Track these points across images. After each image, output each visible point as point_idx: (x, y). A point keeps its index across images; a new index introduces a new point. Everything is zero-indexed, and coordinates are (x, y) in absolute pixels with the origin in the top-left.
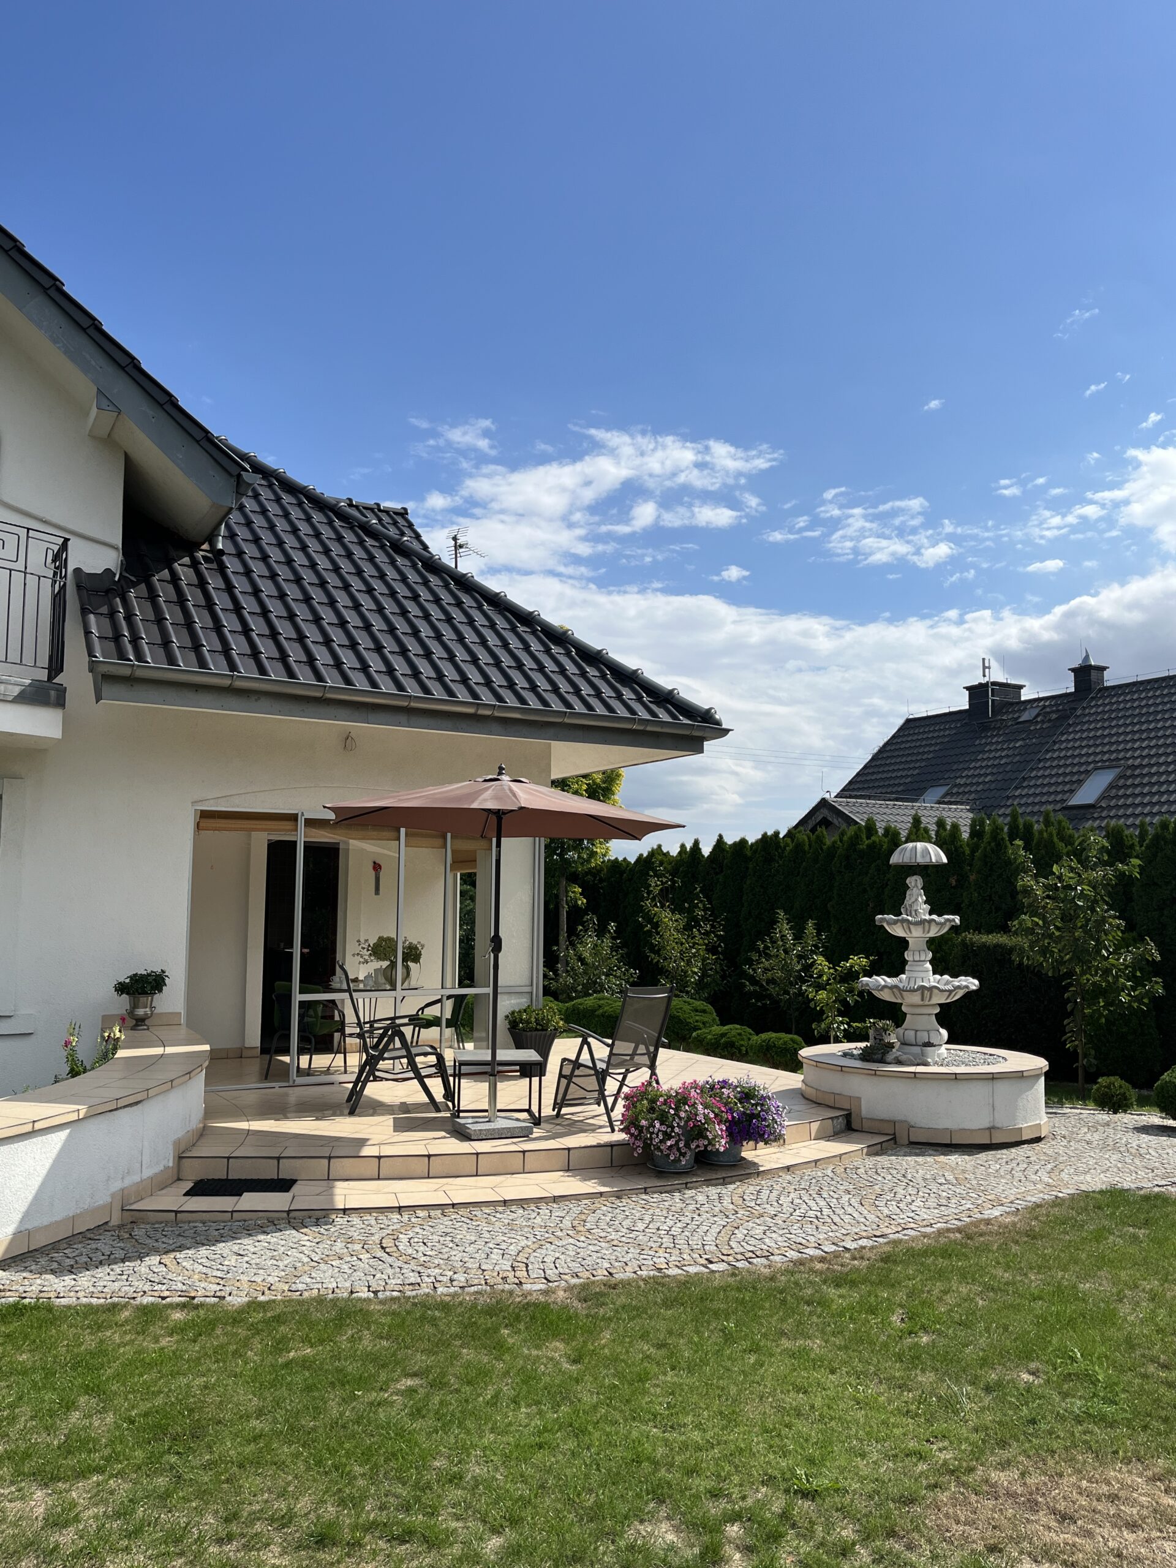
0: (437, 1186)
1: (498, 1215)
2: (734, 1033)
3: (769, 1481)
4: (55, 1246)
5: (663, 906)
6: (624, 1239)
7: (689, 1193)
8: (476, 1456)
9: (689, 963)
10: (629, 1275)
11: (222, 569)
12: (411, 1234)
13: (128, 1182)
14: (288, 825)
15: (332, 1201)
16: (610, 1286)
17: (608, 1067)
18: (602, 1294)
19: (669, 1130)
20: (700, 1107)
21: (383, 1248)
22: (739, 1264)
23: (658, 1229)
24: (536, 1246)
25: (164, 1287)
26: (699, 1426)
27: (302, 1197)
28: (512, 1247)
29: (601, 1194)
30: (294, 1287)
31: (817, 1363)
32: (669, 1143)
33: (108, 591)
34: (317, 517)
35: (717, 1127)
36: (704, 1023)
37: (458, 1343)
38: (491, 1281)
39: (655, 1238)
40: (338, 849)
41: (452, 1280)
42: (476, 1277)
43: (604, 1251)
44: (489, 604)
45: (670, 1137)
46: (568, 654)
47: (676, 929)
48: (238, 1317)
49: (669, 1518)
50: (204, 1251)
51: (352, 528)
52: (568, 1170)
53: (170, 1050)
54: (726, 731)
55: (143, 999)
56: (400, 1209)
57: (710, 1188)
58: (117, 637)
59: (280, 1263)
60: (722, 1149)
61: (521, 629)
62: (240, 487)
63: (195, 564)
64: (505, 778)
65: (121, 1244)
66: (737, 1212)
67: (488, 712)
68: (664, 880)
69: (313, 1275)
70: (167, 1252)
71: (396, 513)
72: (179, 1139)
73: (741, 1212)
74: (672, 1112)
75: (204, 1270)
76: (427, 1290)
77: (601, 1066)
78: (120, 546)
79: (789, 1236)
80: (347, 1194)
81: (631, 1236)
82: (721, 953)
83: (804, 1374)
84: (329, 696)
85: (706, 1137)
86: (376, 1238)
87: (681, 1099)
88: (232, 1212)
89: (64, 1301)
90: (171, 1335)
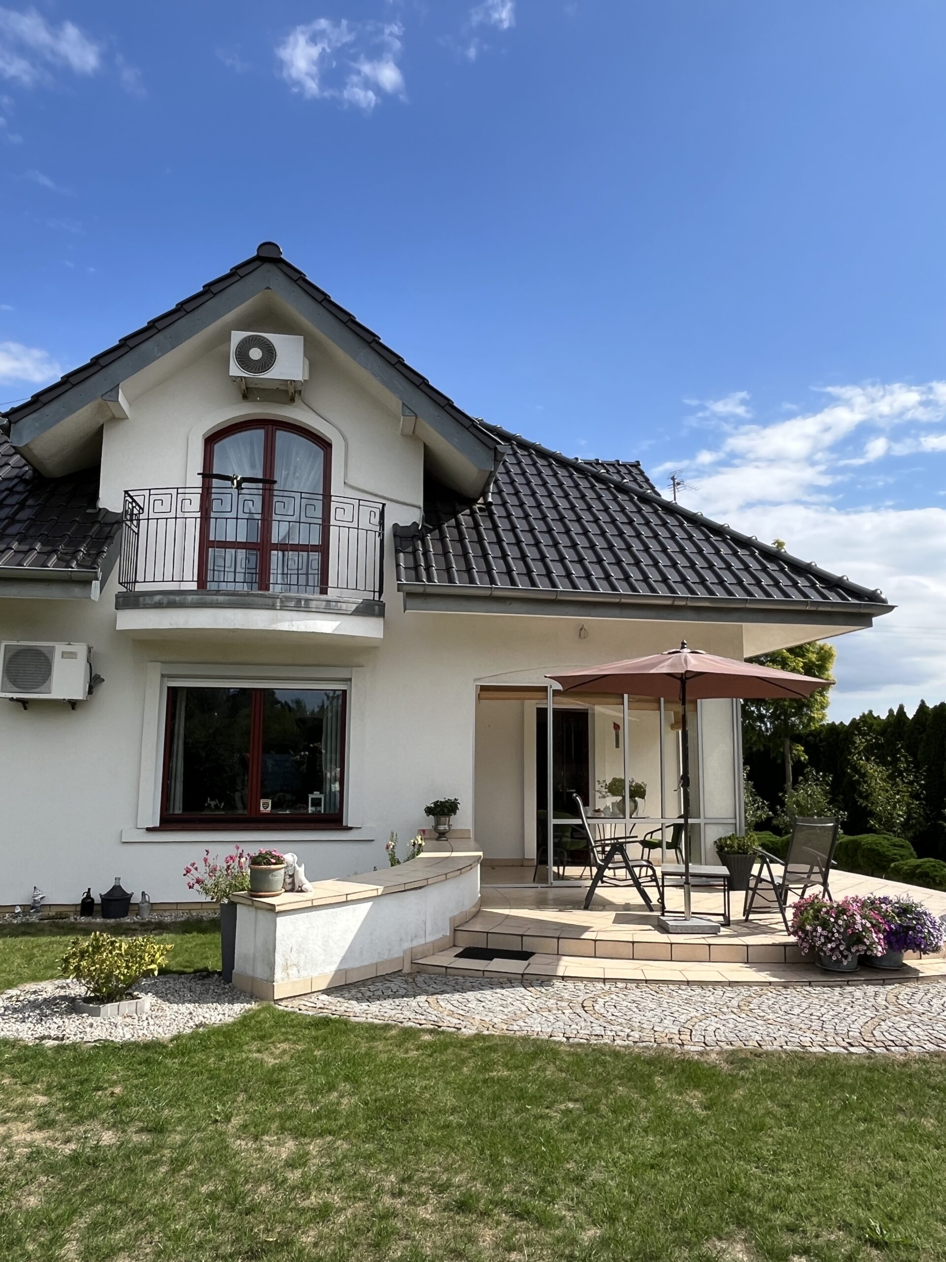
0: (637, 966)
1: (680, 991)
2: (928, 865)
3: (845, 1226)
4: (364, 983)
5: (868, 760)
6: (779, 1019)
7: (849, 989)
8: (600, 1166)
9: (894, 807)
10: (776, 1046)
11: (491, 515)
12: (607, 999)
13: (415, 944)
14: (541, 694)
15: (556, 970)
16: (755, 1055)
17: (784, 881)
18: (746, 1060)
19: (830, 935)
20: (858, 918)
21: (583, 1007)
22: (877, 1050)
23: (811, 1015)
24: (704, 1017)
25: (423, 1017)
26: (796, 1173)
27: (535, 965)
28: (683, 1016)
29: (770, 983)
30: (511, 1028)
31: (925, 1138)
32: (829, 946)
33: (414, 536)
34: (561, 472)
35: (874, 935)
36: (901, 856)
37: (617, 1082)
38: (658, 1040)
39: (806, 1022)
40: (587, 714)
41: (628, 1036)
42: (648, 1035)
43: (759, 1027)
44: (688, 522)
45: (831, 941)
46: (752, 555)
47: (881, 779)
48: (466, 1043)
49: (745, 1240)
50: (457, 996)
51: (586, 478)
52: (747, 963)
53: (455, 854)
54: (892, 608)
55: (443, 819)
56: (604, 980)
57: (869, 987)
58: (416, 567)
59: (505, 1010)
60: (879, 955)
61: (713, 538)
62: (497, 457)
63: (473, 514)
64: (686, 650)
65: (405, 986)
66: (887, 1008)
67: (683, 603)
68: (868, 738)
69: (527, 1020)
70: (433, 994)
71: (631, 466)
72: (454, 917)
73: (891, 1007)
74: (832, 920)
75: (453, 1008)
76: (606, 1041)
77: (778, 881)
78: (422, 506)
79: (931, 1031)
80: (568, 966)
81: (786, 1017)
82: (924, 799)
83: (909, 1145)
84: (560, 598)
85: (864, 943)
86: (580, 1000)
87: (842, 910)
88: (484, 971)
89: (357, 1019)
90: (417, 1050)
